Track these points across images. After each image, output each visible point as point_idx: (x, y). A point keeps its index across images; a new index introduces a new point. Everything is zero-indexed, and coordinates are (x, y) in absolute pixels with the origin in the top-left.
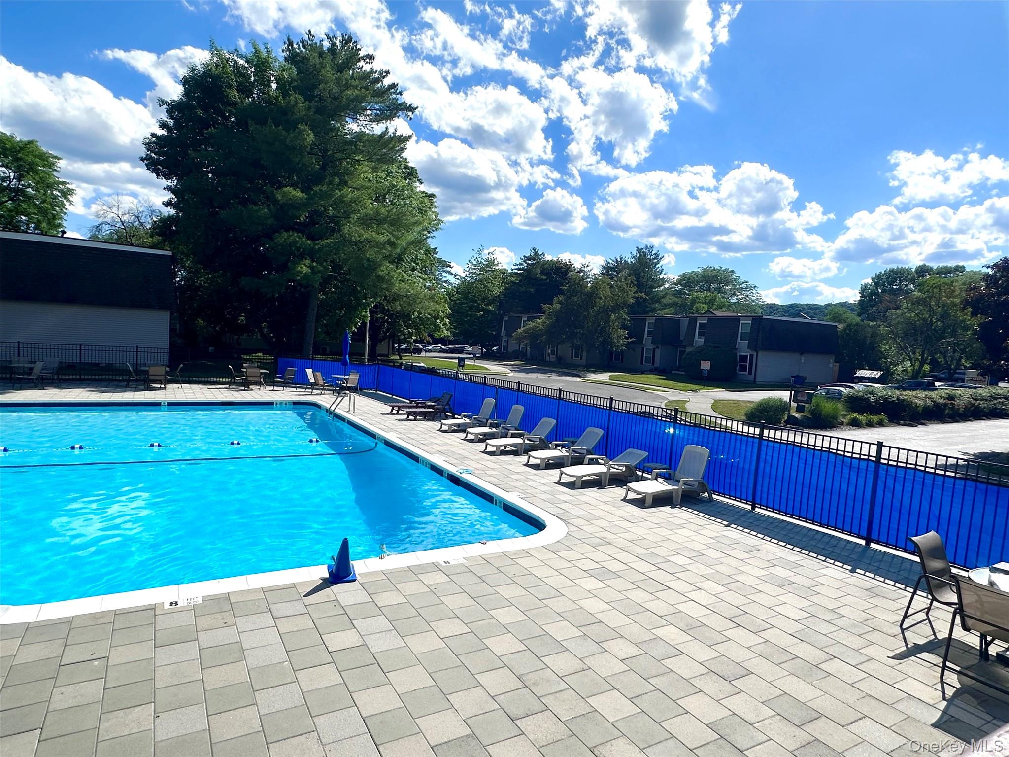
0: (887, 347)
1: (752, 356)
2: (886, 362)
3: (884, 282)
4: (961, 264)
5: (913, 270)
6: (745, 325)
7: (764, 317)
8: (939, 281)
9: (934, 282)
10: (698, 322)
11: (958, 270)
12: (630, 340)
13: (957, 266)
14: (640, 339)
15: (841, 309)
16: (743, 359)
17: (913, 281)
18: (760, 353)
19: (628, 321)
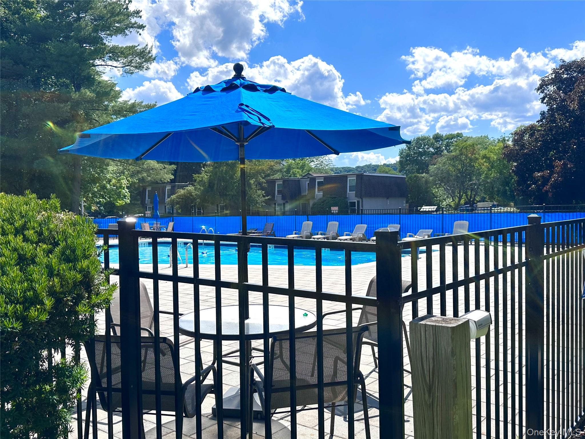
0: (437, 190)
1: (358, 202)
2: (437, 200)
3: (414, 147)
4: (460, 132)
5: (431, 137)
6: (352, 180)
7: (364, 174)
8: (466, 144)
9: (463, 145)
10: (317, 181)
11: (458, 136)
12: (267, 198)
13: (458, 133)
14: (273, 196)
15: (387, 168)
16: (353, 204)
17: (432, 145)
18: (364, 199)
19: (265, 183)
